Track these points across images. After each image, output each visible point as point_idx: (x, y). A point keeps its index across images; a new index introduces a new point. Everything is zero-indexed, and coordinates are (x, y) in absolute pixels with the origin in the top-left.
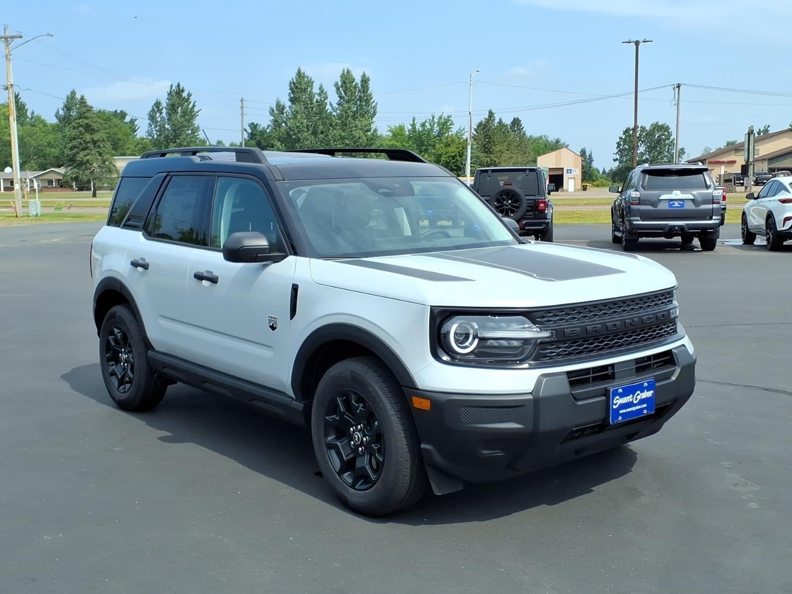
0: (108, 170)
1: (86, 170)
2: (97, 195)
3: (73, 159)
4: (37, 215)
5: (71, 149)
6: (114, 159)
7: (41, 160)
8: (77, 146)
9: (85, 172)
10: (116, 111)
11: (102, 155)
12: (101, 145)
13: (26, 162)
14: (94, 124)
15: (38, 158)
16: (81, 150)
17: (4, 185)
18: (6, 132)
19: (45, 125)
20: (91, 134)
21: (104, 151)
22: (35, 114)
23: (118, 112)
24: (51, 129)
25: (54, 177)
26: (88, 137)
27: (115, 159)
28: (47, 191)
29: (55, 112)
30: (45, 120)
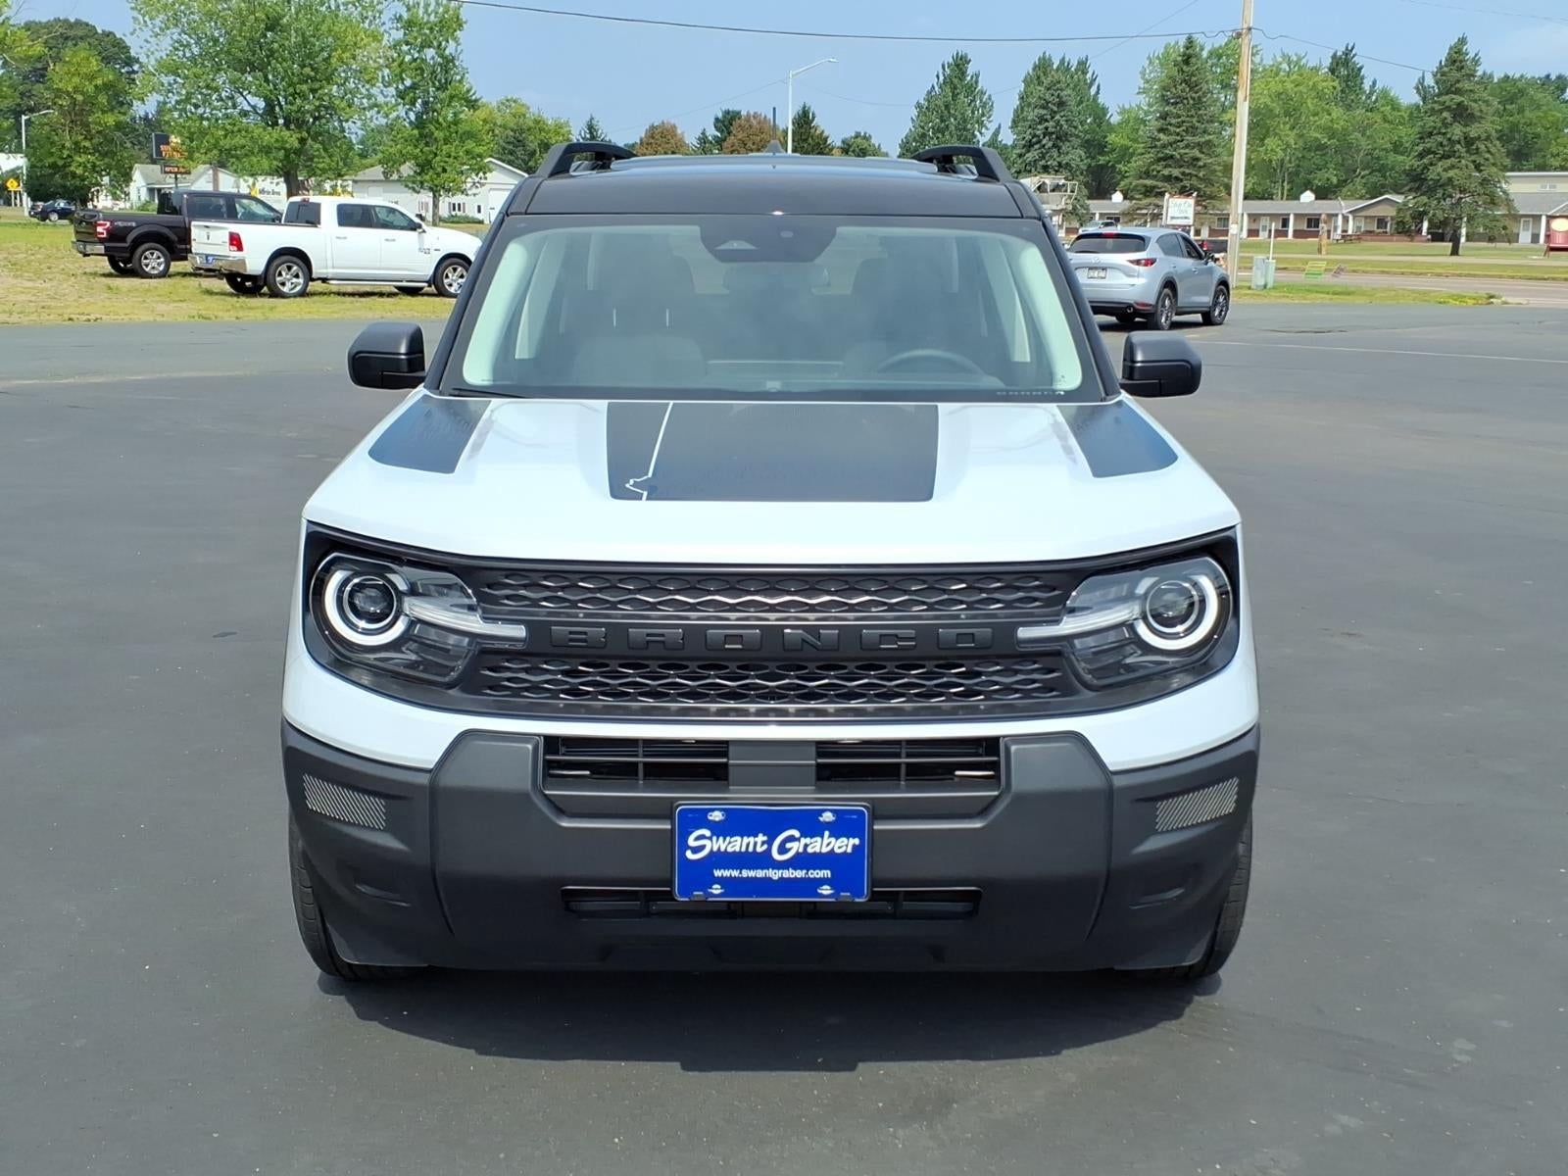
0: (1489, 200)
1: (1445, 200)
2: (1460, 252)
3: (1423, 177)
4: (1265, 286)
5: (1421, 156)
6: (1504, 177)
7: (1375, 178)
8: (1433, 149)
9: (1442, 202)
10: (1548, 76)
11: (1482, 168)
12: (1483, 147)
13: (1345, 181)
14: (1473, 104)
15: (1370, 174)
16: (1440, 159)
17: (1294, 224)
18: (1315, 122)
19: (1394, 105)
20: (1466, 126)
21: (1487, 160)
22: (1379, 86)
23: (1553, 77)
24: (1406, 116)
25: (1389, 212)
26: (1457, 131)
27: (1509, 177)
28: (1372, 240)
29: (1416, 80)
30: (1397, 98)
